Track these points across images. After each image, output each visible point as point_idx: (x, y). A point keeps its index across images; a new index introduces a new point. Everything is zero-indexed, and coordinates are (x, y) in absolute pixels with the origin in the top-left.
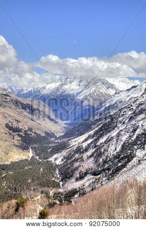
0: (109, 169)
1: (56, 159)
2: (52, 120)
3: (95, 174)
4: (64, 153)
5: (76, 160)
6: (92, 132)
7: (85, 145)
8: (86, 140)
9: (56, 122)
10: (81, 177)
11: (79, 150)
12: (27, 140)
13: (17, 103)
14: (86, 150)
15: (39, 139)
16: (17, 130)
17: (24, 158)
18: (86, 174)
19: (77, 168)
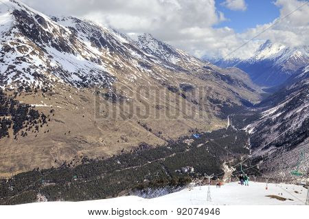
0: (289, 142)
1: (249, 129)
2: (249, 88)
3: (277, 145)
4: (256, 124)
5: (264, 132)
6: (282, 105)
7: (274, 118)
8: (276, 113)
9: (253, 91)
10: (266, 148)
11: (269, 123)
12: (225, 111)
13: (217, 75)
14: (275, 123)
15: (236, 109)
16: (217, 102)
17: (223, 127)
18: (270, 145)
19: (264, 139)
